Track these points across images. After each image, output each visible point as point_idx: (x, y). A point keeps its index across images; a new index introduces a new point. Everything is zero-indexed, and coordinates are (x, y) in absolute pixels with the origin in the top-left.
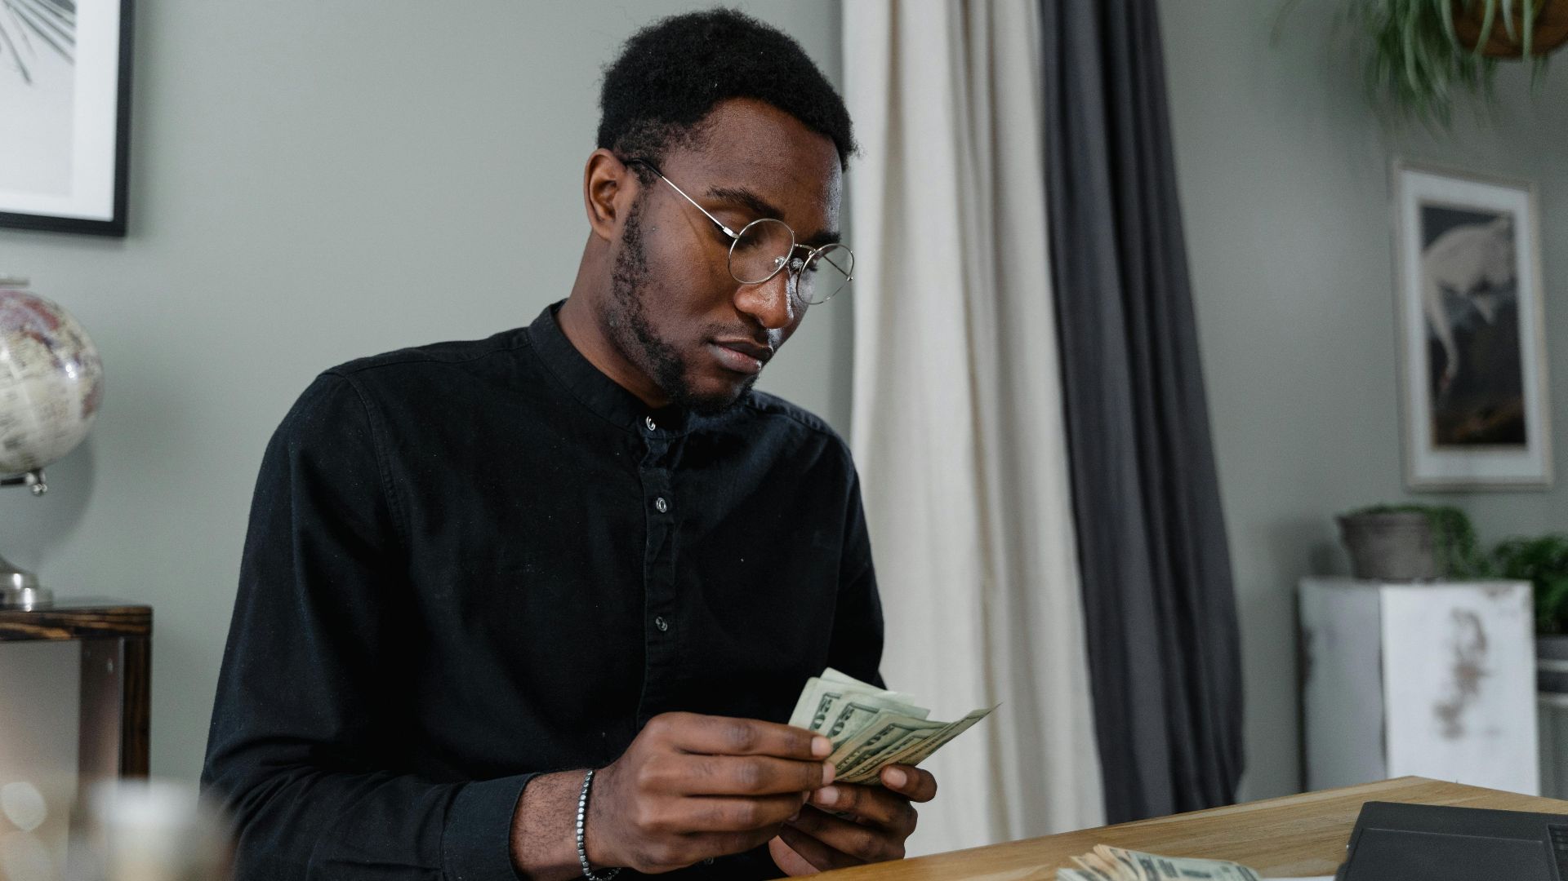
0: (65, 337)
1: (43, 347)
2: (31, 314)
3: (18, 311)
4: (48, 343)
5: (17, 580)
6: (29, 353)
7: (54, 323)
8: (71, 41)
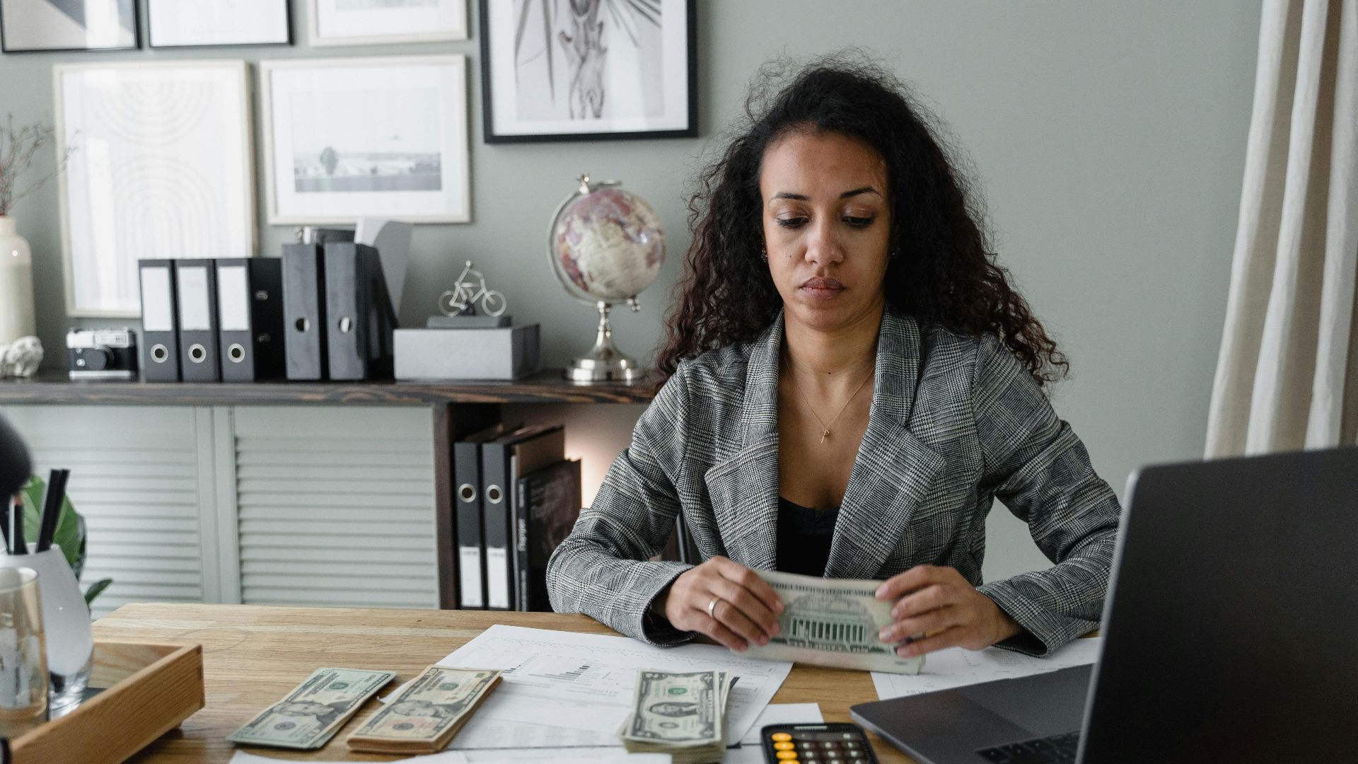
0: (633, 219)
1: (619, 228)
2: (614, 206)
3: (607, 206)
4: (621, 224)
5: (623, 363)
6: (611, 232)
7: (627, 210)
8: (659, 13)
